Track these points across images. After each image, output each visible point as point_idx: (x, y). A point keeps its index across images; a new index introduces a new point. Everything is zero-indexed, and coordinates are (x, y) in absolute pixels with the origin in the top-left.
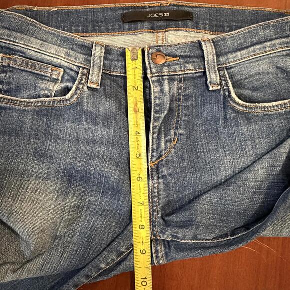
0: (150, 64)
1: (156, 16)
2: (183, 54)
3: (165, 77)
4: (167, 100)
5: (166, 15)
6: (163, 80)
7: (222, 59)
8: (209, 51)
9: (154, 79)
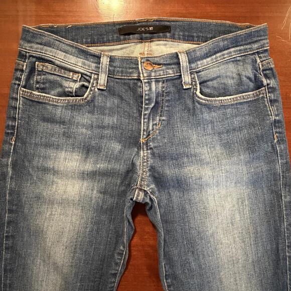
0: (142, 70)
1: (143, 29)
2: (165, 63)
3: (152, 80)
4: (154, 96)
5: (151, 28)
6: (151, 82)
7: (193, 65)
8: (183, 59)
9: (145, 81)
